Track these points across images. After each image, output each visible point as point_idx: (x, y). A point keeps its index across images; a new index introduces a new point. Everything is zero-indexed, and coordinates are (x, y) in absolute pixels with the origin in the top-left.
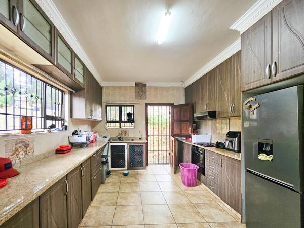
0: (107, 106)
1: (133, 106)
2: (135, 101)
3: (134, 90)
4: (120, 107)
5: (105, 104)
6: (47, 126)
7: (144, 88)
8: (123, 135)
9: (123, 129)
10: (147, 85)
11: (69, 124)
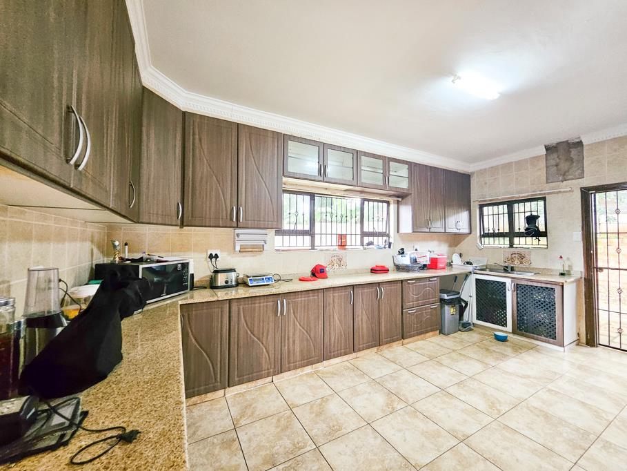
0: (481, 207)
1: (544, 199)
2: (547, 189)
3: (543, 164)
4: (510, 204)
5: (478, 203)
6: (365, 243)
7: (574, 152)
8: (517, 263)
9: (516, 251)
10: (584, 143)
11: (394, 240)
